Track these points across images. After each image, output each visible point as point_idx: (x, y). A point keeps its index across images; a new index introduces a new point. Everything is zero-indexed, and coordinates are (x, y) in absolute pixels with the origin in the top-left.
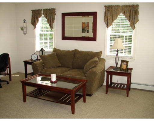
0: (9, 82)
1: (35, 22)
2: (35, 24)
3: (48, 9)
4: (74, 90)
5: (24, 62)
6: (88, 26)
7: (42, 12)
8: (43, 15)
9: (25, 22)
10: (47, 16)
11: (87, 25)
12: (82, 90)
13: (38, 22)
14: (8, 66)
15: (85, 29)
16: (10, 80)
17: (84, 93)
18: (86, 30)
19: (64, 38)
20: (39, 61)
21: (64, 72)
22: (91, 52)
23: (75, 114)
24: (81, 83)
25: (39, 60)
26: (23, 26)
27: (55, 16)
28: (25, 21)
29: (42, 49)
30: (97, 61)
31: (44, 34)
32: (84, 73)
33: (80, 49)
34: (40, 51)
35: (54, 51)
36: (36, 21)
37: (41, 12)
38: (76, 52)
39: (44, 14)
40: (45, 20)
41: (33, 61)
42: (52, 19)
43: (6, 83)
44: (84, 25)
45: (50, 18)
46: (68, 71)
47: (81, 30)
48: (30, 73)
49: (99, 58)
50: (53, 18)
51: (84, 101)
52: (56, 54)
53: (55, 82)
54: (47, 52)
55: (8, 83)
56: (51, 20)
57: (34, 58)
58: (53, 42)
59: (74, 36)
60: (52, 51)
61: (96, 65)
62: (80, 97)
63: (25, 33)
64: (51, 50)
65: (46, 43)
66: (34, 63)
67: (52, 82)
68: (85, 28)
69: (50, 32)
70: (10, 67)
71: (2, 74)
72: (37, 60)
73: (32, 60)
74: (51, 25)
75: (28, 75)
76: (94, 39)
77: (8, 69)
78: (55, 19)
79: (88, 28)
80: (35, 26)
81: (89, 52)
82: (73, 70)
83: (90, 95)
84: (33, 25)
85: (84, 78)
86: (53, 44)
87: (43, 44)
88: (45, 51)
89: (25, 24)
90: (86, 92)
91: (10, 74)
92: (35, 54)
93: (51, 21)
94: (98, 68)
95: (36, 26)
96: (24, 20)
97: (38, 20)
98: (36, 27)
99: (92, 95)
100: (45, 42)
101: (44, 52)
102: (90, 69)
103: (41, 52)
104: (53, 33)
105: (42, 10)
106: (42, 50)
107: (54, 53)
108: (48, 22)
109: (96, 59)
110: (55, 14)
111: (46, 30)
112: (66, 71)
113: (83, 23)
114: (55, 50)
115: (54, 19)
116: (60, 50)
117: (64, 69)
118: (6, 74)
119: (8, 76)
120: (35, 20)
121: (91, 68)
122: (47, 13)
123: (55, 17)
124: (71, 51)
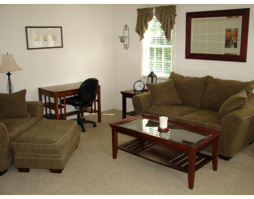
0: (97, 124)
1: (142, 28)
2: (142, 32)
3: (164, 7)
4: (194, 147)
5: (122, 93)
6: (236, 35)
7: (154, 11)
8: (154, 17)
9: (127, 29)
10: (161, 19)
11: (234, 34)
12: (211, 147)
13: (147, 29)
14: (97, 98)
15: (230, 41)
16: (100, 120)
17: (214, 153)
18: (232, 43)
19: (189, 55)
20: (145, 93)
21: (184, 115)
22: (234, 81)
23: (194, 188)
24: (211, 135)
25: (147, 91)
26: (122, 35)
27: (174, 19)
28: (126, 27)
29: (152, 73)
30: (243, 99)
31: (157, 49)
32: (219, 119)
33: (216, 76)
34: (148, 76)
35: (171, 77)
36: (144, 27)
37: (152, 11)
38: (208, 80)
39: (158, 14)
40: (159, 24)
41: (136, 92)
42: (169, 23)
43: (93, 125)
44: (228, 33)
45: (166, 22)
46: (193, 112)
47: (224, 42)
48: (131, 113)
49: (248, 93)
50: (171, 21)
51: (215, 168)
52: (174, 82)
53: (166, 131)
54: (160, 79)
55: (95, 126)
56: (167, 25)
57: (139, 87)
58: (171, 62)
59: (206, 52)
60: (168, 78)
61: (242, 105)
62: (208, 159)
63: (126, 47)
64: (167, 76)
65: (159, 64)
66: (137, 95)
67: (160, 130)
68: (231, 39)
69: (167, 45)
70: (99, 101)
71: (87, 110)
72: (143, 90)
73: (135, 90)
74: (168, 34)
75: (127, 115)
76: (242, 58)
77: (97, 103)
78: (175, 23)
79: (237, 39)
80: (142, 34)
81: (232, 81)
82: (201, 112)
83: (227, 158)
84: (139, 34)
85: (218, 127)
86: (171, 65)
87: (155, 66)
88: (156, 76)
89: (126, 32)
90: (220, 153)
91: (99, 112)
92: (140, 81)
93: (167, 27)
94: (244, 110)
95: (144, 35)
96: (126, 25)
97: (147, 26)
98: (143, 37)
99: (231, 158)
100: (157, 61)
101: (154, 78)
102: (230, 112)
103: (150, 78)
104: (171, 46)
105: (153, 8)
106: (152, 75)
107: (170, 81)
108: (163, 27)
109: (243, 94)
110: (176, 15)
111: (160, 42)
112: (189, 112)
113: (228, 31)
114: (173, 76)
115: (173, 23)
116: (181, 76)
117: (185, 109)
118: (93, 111)
119: (96, 114)
120: (142, 26)
121: (232, 110)
122: (161, 13)
123: (176, 20)
124: (200, 78)
